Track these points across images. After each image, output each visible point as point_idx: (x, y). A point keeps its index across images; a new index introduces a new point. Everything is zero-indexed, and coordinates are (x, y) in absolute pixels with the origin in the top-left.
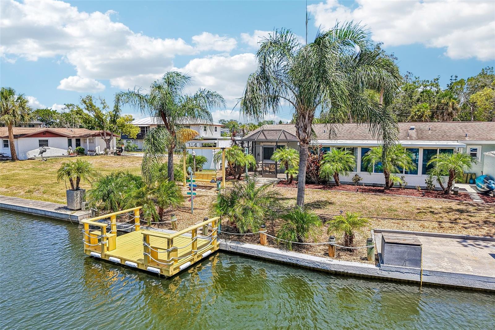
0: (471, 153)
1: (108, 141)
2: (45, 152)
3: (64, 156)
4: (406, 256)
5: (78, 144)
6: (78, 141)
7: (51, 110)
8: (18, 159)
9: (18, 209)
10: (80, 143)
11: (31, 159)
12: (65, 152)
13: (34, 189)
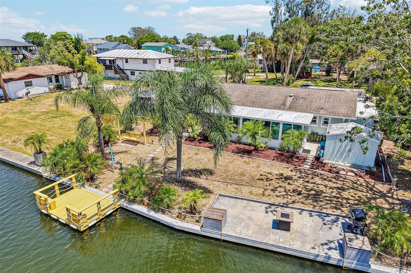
0: (325, 121)
1: (80, 78)
2: (30, 93)
3: (45, 93)
4: (214, 225)
5: (57, 81)
6: (57, 76)
7: (40, 33)
8: (10, 99)
9: (5, 161)
10: (58, 79)
11: (20, 98)
12: (47, 90)
13: (18, 138)
